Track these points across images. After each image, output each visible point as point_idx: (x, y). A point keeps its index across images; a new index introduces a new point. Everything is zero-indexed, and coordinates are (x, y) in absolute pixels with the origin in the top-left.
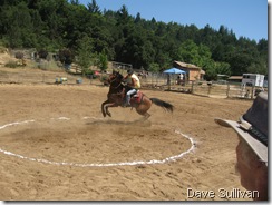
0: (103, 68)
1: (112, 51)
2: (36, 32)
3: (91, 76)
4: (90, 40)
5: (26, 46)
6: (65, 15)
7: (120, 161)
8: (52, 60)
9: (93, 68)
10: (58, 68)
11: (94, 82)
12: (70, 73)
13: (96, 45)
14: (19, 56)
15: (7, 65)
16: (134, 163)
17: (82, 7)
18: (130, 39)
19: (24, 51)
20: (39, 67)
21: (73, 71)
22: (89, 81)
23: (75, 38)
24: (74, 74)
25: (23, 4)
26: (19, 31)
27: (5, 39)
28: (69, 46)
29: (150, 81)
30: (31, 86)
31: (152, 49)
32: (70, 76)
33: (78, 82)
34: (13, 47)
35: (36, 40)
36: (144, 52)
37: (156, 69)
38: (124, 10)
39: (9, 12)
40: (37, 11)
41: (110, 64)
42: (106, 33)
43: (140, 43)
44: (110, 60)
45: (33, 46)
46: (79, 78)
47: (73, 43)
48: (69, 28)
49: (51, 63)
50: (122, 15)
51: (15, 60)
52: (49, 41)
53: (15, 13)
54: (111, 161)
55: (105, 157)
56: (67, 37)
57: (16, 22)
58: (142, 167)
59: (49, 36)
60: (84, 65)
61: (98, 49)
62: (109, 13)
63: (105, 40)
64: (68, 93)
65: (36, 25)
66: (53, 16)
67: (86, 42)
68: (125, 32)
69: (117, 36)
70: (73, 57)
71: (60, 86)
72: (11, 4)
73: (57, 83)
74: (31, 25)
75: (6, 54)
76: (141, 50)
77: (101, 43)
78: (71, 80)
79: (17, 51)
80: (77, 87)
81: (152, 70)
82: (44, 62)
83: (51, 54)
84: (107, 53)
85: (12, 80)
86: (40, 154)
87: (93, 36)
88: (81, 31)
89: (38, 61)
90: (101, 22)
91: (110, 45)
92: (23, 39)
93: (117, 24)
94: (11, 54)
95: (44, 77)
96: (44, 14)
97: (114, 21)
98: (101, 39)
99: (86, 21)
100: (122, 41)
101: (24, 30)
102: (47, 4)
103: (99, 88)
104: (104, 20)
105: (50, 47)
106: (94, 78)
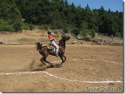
0: (93, 36)
1: (97, 28)
2: (63, 22)
3: (87, 40)
4: (86, 23)
5: (59, 28)
6: (75, 13)
7: (101, 81)
9: (89, 36)
10: (72, 37)
11: (89, 43)
12: (78, 39)
13: (89, 25)
14: (56, 33)
16: (108, 82)
17: (82, 9)
18: (106, 21)
19: (58, 30)
21: (80, 38)
22: (86, 42)
23: (80, 23)
25: (57, 10)
26: (55, 22)
27: (50, 26)
28: (77, 27)
29: (116, 41)
31: (117, 26)
33: (82, 43)
34: (53, 29)
35: (62, 25)
36: (113, 27)
37: (119, 35)
38: (102, 8)
39: (51, 14)
42: (94, 19)
43: (111, 23)
44: (97, 32)
45: (61, 28)
46: (82, 41)
47: (79, 25)
48: (77, 19)
50: (102, 11)
51: (54, 34)
52: (68, 25)
53: (54, 14)
54: (97, 81)
55: (94, 78)
56: (76, 23)
57: (54, 18)
58: (112, 84)
59: (68, 23)
60: (84, 35)
61: (90, 27)
62: (95, 10)
63: (94, 23)
64: (77, 48)
65: (63, 19)
68: (103, 18)
69: (99, 20)
70: (79, 32)
71: (74, 45)
73: (72, 44)
74: (61, 19)
76: (111, 26)
77: (92, 24)
78: (78, 42)
79: (55, 30)
80: (81, 45)
81: (117, 36)
82: (66, 34)
83: (69, 31)
84: (95, 29)
86: (65, 76)
87: (88, 22)
88: (82, 19)
89: (64, 34)
90: (91, 15)
91: (96, 25)
92: (57, 25)
93: (99, 15)
96: (66, 13)
97: (97, 14)
98: (92, 22)
99: (85, 15)
100: (102, 23)
101: (58, 21)
102: (67, 9)
103: (91, 45)
104: (93, 14)
105: (69, 28)
106: (89, 41)
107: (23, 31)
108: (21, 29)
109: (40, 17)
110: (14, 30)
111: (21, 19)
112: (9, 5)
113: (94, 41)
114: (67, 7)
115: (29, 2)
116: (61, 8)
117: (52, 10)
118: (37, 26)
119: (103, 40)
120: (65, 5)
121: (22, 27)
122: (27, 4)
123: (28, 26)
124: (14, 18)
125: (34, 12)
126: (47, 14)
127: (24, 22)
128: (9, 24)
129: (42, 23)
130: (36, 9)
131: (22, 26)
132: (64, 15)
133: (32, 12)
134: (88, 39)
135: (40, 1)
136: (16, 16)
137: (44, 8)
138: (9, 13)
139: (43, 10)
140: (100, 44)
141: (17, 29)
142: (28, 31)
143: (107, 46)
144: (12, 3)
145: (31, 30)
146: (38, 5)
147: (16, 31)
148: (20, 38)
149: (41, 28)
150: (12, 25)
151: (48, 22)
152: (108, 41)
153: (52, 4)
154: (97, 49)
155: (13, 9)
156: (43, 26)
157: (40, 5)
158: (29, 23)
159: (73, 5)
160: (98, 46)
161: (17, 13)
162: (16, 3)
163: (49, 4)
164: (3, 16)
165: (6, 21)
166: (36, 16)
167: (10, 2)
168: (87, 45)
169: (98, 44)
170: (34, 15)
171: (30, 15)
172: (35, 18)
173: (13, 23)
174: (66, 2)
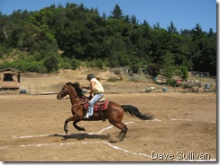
0: (184, 78)
1: (190, 63)
2: (128, 53)
3: (174, 84)
4: (172, 55)
5: (122, 65)
6: (150, 38)
8: (142, 74)
9: (176, 78)
10: (147, 80)
11: (177, 89)
12: (157, 83)
13: (176, 59)
14: (117, 73)
15: (109, 80)
17: (163, 30)
18: (206, 51)
19: (121, 69)
20: (133, 80)
21: (159, 81)
22: (173, 89)
23: (159, 55)
24: (160, 84)
25: (118, 34)
26: (116, 54)
27: (107, 61)
28: (155, 61)
30: (127, 95)
32: (157, 86)
33: (164, 90)
34: (112, 66)
35: (129, 60)
38: (197, 28)
39: (108, 41)
40: (128, 38)
41: (190, 74)
42: (184, 48)
44: (189, 70)
45: (127, 64)
46: (164, 87)
47: (158, 59)
48: (154, 48)
49: (141, 76)
50: (197, 33)
51: (115, 76)
52: (138, 59)
53: (113, 41)
56: (152, 55)
57: (114, 48)
59: (138, 55)
60: (168, 76)
61: (178, 62)
62: (185, 32)
63: (184, 54)
64: (157, 99)
65: (128, 48)
66: (141, 40)
67: (169, 57)
68: (201, 45)
69: (194, 50)
70: (159, 70)
71: (150, 94)
72: (109, 35)
73: (147, 92)
74: (125, 48)
75: (108, 72)
77: (180, 57)
78: (158, 88)
79: (116, 69)
80: (163, 94)
82: (136, 76)
83: (141, 70)
84: (186, 64)
85: (113, 91)
87: (174, 52)
88: (163, 48)
89: (131, 75)
90: (179, 41)
91: (188, 58)
92: (119, 60)
93: (193, 40)
94: (111, 72)
95: (137, 87)
96: (134, 39)
97: (190, 38)
98: (181, 53)
99: (167, 41)
100: (198, 54)
101: (120, 53)
102: (135, 31)
103: (181, 94)
104: (182, 38)
105: (140, 64)
106: (177, 86)
107: (61, 70)
108: (57, 69)
109: (88, 47)
110: (45, 69)
111: (56, 51)
112: (36, 28)
113: (186, 87)
114: (136, 27)
115: (70, 22)
116: (126, 30)
117: (110, 33)
118: (84, 63)
119: (203, 83)
120: (133, 26)
121: (59, 65)
122: (67, 25)
123: (68, 62)
124: (44, 49)
125: (79, 38)
126: (101, 41)
127: (63, 56)
128: (37, 60)
129: (93, 57)
130: (81, 33)
131: (58, 62)
132: (131, 42)
133: (75, 39)
134: (175, 82)
135: (89, 20)
136: (49, 45)
137: (96, 30)
138: (36, 41)
139: (94, 34)
140: (197, 92)
141: (51, 68)
142: (69, 70)
143: (211, 94)
144: (42, 24)
145: (74, 69)
146: (86, 25)
147: (48, 72)
148: (56, 83)
149: (91, 66)
150: (42, 62)
151: (103, 56)
152: (211, 85)
153: (109, 23)
154: (192, 101)
155: (43, 34)
156: (94, 62)
157: (89, 26)
158: (70, 57)
159: (145, 24)
160: (194, 95)
161: (50, 41)
162: (48, 23)
163: (104, 24)
164: (26, 46)
165: (32, 54)
166: (82, 46)
167: (39, 23)
168: (173, 93)
169: (193, 91)
170: (79, 44)
171: (73, 44)
172: (80, 49)
173: (43, 58)
174: (134, 20)
